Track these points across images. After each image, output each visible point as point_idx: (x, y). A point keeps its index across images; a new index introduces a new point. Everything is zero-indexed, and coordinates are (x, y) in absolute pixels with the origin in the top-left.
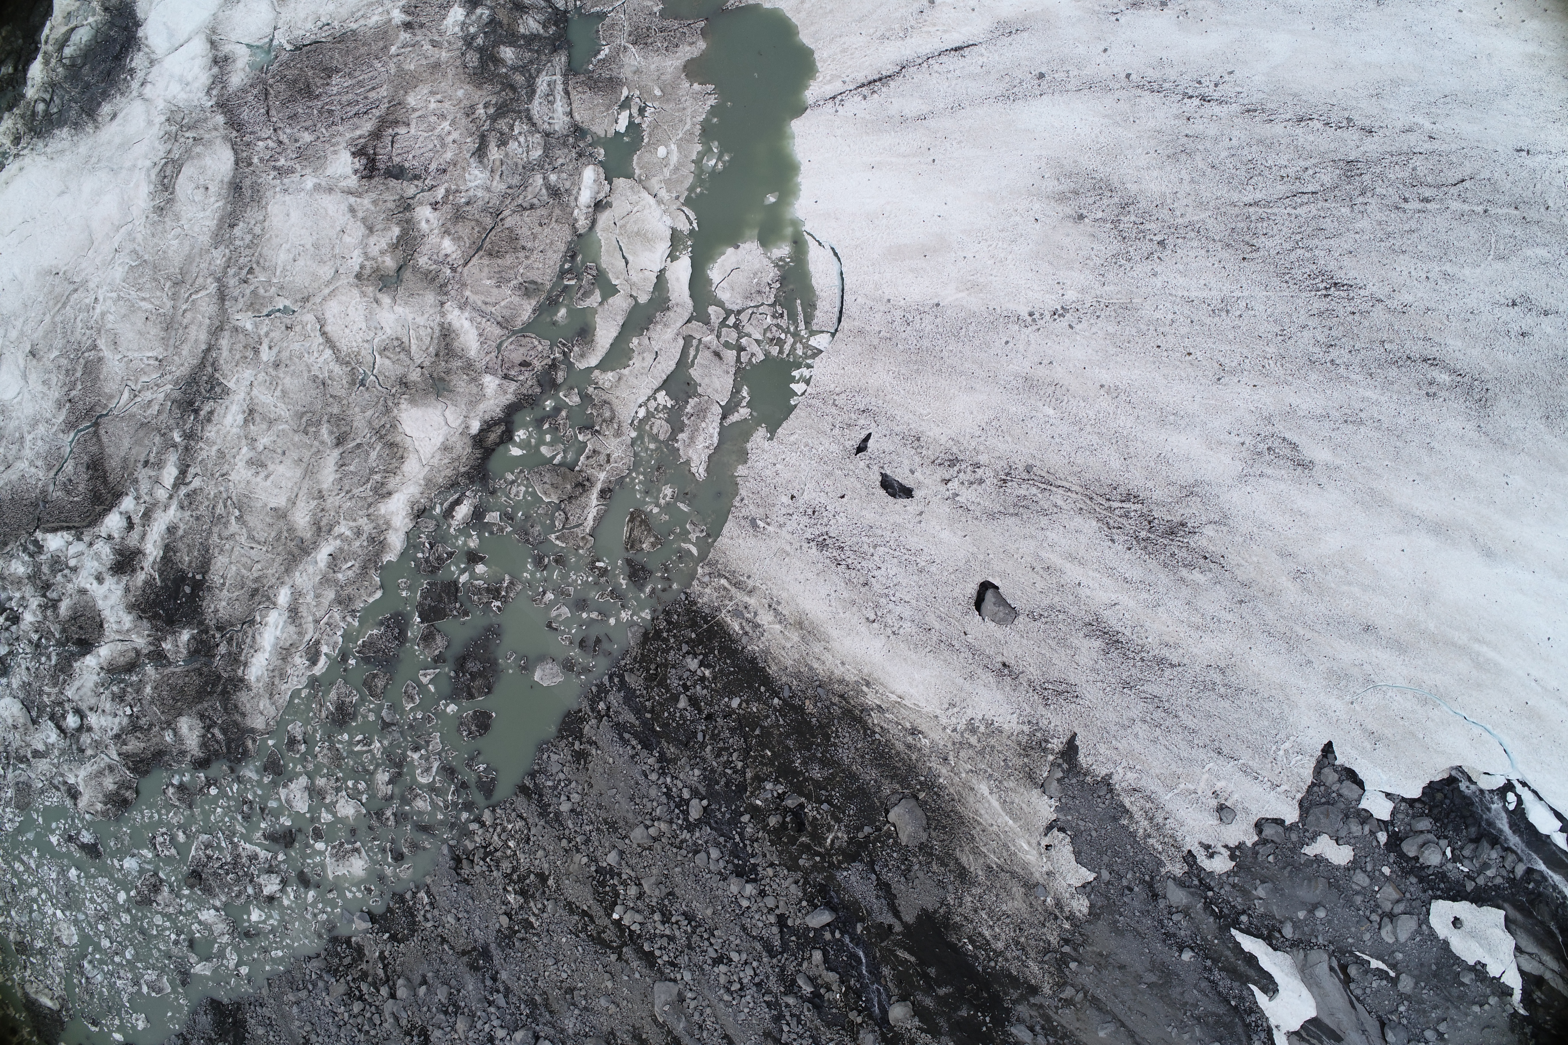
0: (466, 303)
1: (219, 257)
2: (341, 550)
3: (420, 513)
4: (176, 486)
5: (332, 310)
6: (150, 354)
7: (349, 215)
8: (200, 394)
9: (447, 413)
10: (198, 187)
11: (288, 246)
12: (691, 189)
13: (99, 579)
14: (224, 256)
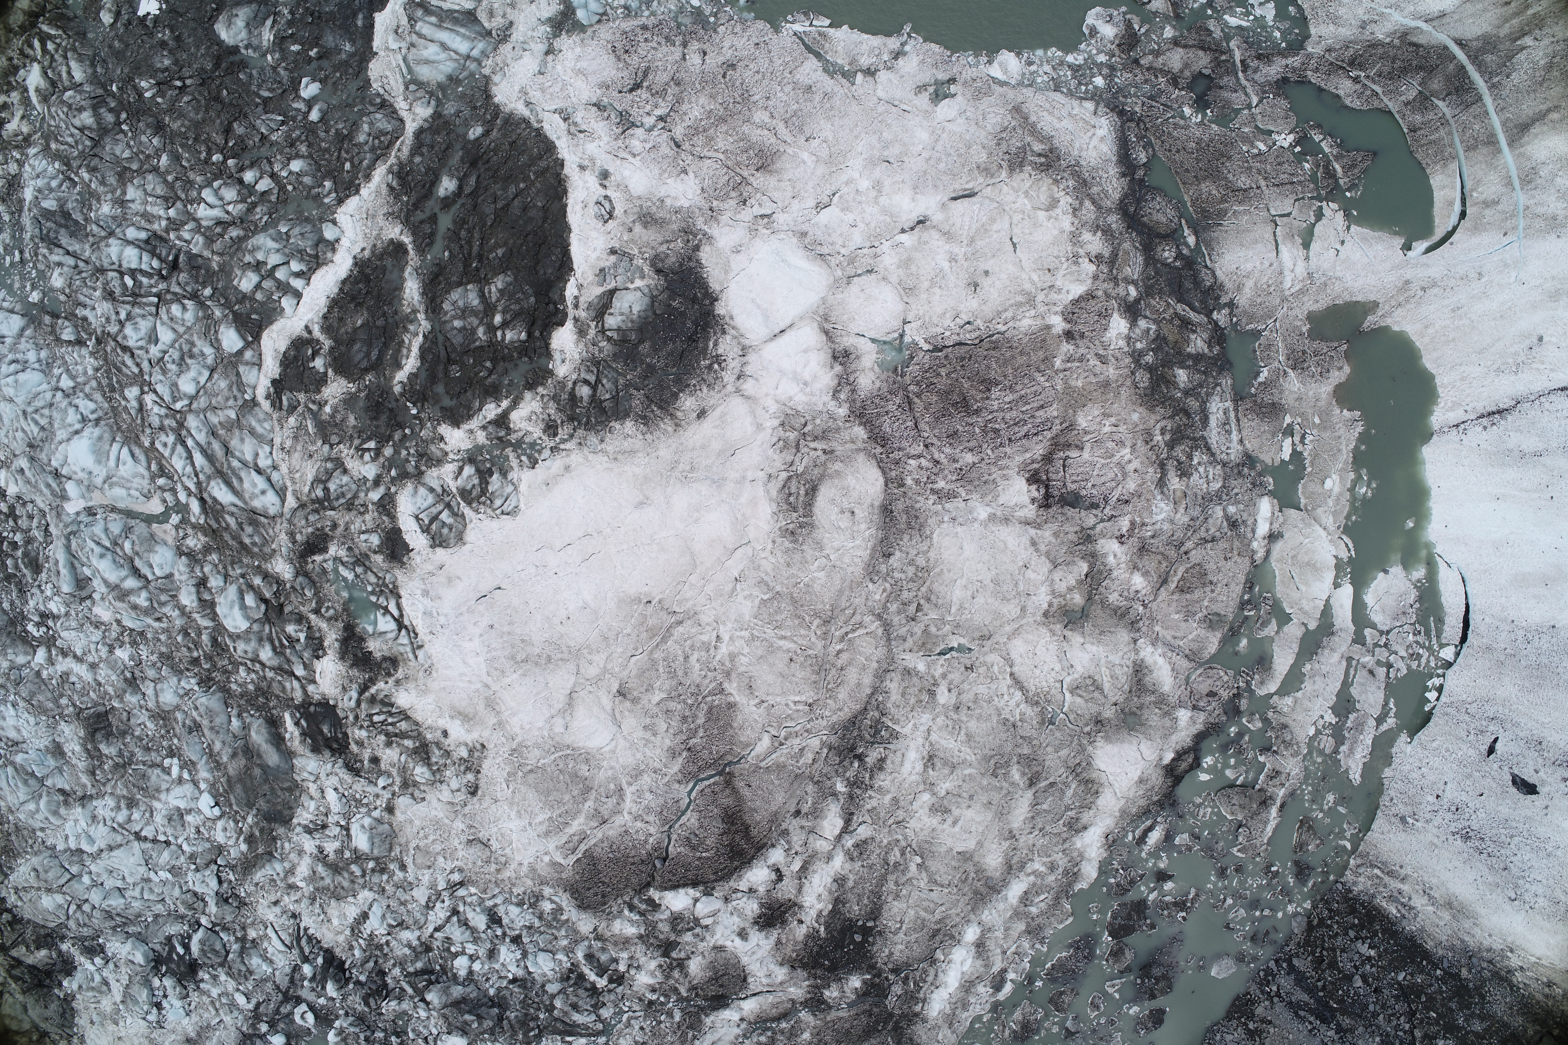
0: (1157, 638)
1: (877, 593)
2: (1034, 885)
3: (1112, 842)
4: (839, 837)
5: (1018, 648)
6: (797, 699)
7: (1031, 550)
8: (862, 738)
9: (1143, 747)
10: (842, 512)
11: (964, 581)
12: (1348, 517)
13: (743, 934)
14: (884, 590)
